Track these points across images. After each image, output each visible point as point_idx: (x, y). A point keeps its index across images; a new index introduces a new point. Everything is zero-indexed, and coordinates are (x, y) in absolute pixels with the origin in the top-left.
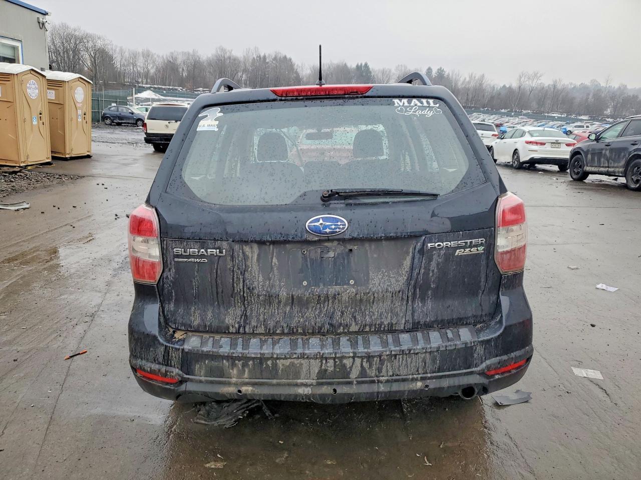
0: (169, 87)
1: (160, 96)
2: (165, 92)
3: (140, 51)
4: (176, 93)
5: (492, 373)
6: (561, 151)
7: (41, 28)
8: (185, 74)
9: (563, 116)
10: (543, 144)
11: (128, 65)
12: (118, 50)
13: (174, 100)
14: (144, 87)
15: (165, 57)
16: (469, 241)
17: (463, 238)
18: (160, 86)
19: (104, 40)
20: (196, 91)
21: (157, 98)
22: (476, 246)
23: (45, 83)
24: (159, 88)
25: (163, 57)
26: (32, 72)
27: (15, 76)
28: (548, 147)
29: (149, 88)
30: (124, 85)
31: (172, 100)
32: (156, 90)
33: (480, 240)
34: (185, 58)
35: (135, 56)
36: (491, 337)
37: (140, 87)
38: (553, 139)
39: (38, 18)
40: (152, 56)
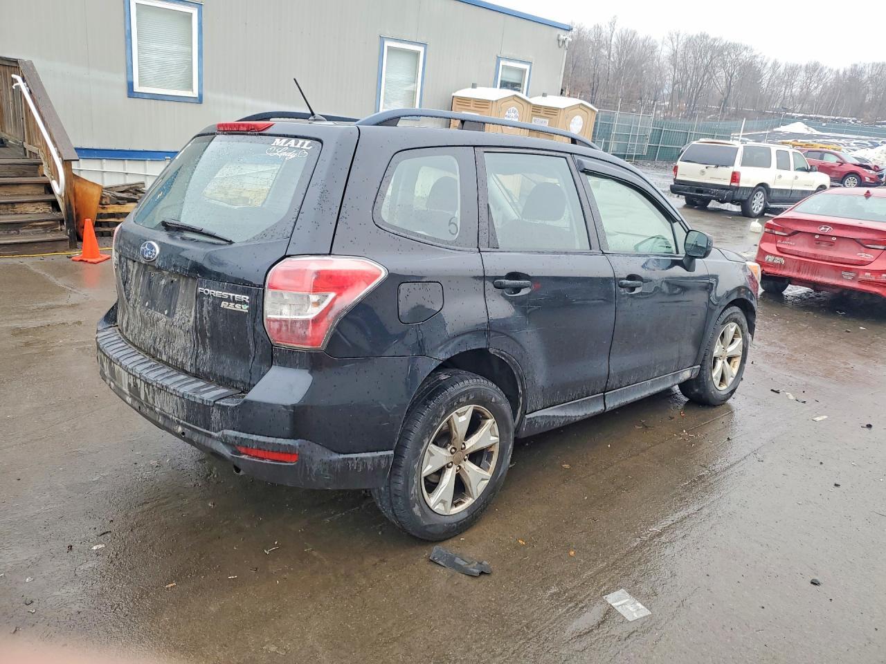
0: (834, 117)
1: (813, 130)
2: (824, 124)
3: (804, 64)
4: (844, 127)
5: (243, 450)
7: (560, 47)
8: (869, 97)
11: (779, 85)
12: (769, 65)
13: (836, 138)
14: (793, 117)
15: (841, 73)
16: (232, 295)
17: (227, 291)
18: (819, 116)
19: (752, 50)
20: (879, 124)
21: (809, 133)
22: (240, 302)
23: (529, 110)
24: (817, 118)
25: (838, 72)
26: (515, 99)
27: (494, 103)
29: (800, 119)
30: (764, 113)
31: (832, 138)
32: (810, 122)
33: (243, 296)
34: (875, 72)
35: (793, 71)
36: (228, 404)
37: (787, 116)
39: (559, 35)
40: (822, 70)
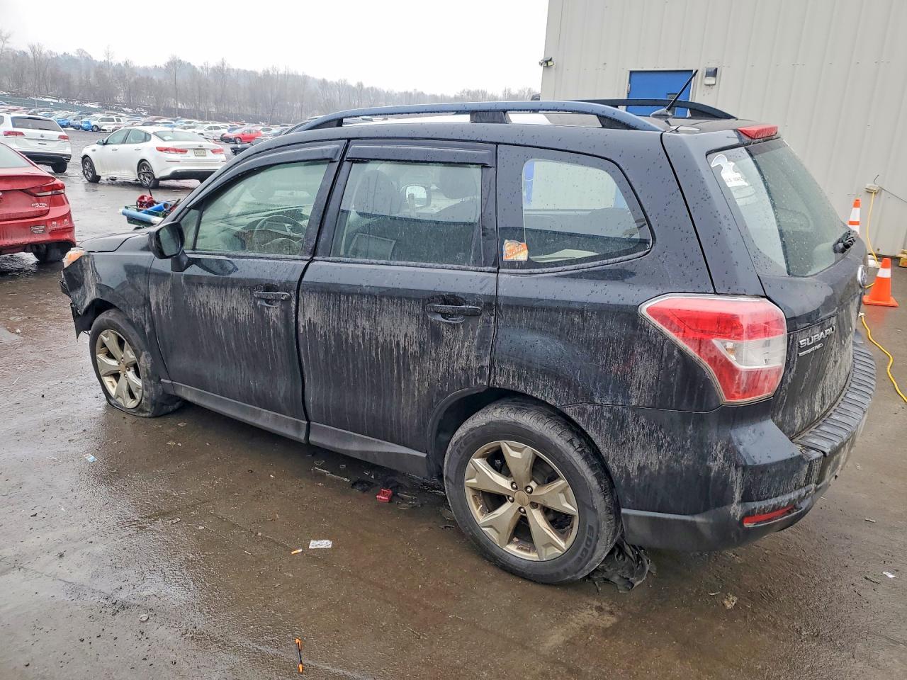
6: (208, 161)
9: (60, 101)
10: (183, 151)
28: (191, 155)
38: (196, 144)
